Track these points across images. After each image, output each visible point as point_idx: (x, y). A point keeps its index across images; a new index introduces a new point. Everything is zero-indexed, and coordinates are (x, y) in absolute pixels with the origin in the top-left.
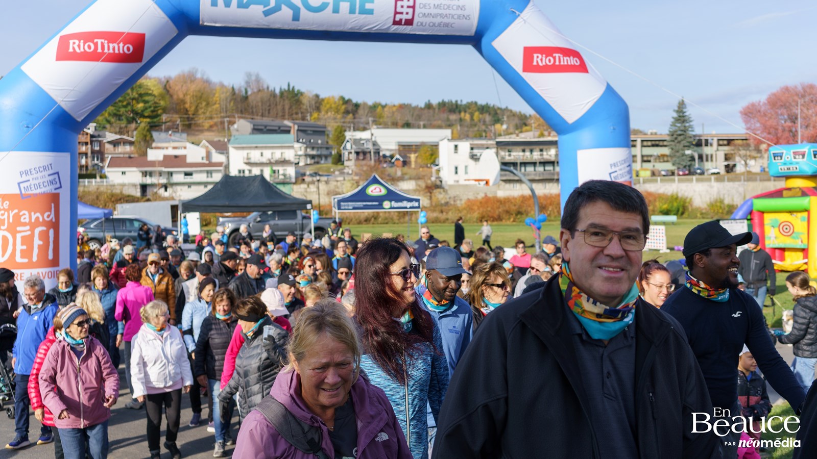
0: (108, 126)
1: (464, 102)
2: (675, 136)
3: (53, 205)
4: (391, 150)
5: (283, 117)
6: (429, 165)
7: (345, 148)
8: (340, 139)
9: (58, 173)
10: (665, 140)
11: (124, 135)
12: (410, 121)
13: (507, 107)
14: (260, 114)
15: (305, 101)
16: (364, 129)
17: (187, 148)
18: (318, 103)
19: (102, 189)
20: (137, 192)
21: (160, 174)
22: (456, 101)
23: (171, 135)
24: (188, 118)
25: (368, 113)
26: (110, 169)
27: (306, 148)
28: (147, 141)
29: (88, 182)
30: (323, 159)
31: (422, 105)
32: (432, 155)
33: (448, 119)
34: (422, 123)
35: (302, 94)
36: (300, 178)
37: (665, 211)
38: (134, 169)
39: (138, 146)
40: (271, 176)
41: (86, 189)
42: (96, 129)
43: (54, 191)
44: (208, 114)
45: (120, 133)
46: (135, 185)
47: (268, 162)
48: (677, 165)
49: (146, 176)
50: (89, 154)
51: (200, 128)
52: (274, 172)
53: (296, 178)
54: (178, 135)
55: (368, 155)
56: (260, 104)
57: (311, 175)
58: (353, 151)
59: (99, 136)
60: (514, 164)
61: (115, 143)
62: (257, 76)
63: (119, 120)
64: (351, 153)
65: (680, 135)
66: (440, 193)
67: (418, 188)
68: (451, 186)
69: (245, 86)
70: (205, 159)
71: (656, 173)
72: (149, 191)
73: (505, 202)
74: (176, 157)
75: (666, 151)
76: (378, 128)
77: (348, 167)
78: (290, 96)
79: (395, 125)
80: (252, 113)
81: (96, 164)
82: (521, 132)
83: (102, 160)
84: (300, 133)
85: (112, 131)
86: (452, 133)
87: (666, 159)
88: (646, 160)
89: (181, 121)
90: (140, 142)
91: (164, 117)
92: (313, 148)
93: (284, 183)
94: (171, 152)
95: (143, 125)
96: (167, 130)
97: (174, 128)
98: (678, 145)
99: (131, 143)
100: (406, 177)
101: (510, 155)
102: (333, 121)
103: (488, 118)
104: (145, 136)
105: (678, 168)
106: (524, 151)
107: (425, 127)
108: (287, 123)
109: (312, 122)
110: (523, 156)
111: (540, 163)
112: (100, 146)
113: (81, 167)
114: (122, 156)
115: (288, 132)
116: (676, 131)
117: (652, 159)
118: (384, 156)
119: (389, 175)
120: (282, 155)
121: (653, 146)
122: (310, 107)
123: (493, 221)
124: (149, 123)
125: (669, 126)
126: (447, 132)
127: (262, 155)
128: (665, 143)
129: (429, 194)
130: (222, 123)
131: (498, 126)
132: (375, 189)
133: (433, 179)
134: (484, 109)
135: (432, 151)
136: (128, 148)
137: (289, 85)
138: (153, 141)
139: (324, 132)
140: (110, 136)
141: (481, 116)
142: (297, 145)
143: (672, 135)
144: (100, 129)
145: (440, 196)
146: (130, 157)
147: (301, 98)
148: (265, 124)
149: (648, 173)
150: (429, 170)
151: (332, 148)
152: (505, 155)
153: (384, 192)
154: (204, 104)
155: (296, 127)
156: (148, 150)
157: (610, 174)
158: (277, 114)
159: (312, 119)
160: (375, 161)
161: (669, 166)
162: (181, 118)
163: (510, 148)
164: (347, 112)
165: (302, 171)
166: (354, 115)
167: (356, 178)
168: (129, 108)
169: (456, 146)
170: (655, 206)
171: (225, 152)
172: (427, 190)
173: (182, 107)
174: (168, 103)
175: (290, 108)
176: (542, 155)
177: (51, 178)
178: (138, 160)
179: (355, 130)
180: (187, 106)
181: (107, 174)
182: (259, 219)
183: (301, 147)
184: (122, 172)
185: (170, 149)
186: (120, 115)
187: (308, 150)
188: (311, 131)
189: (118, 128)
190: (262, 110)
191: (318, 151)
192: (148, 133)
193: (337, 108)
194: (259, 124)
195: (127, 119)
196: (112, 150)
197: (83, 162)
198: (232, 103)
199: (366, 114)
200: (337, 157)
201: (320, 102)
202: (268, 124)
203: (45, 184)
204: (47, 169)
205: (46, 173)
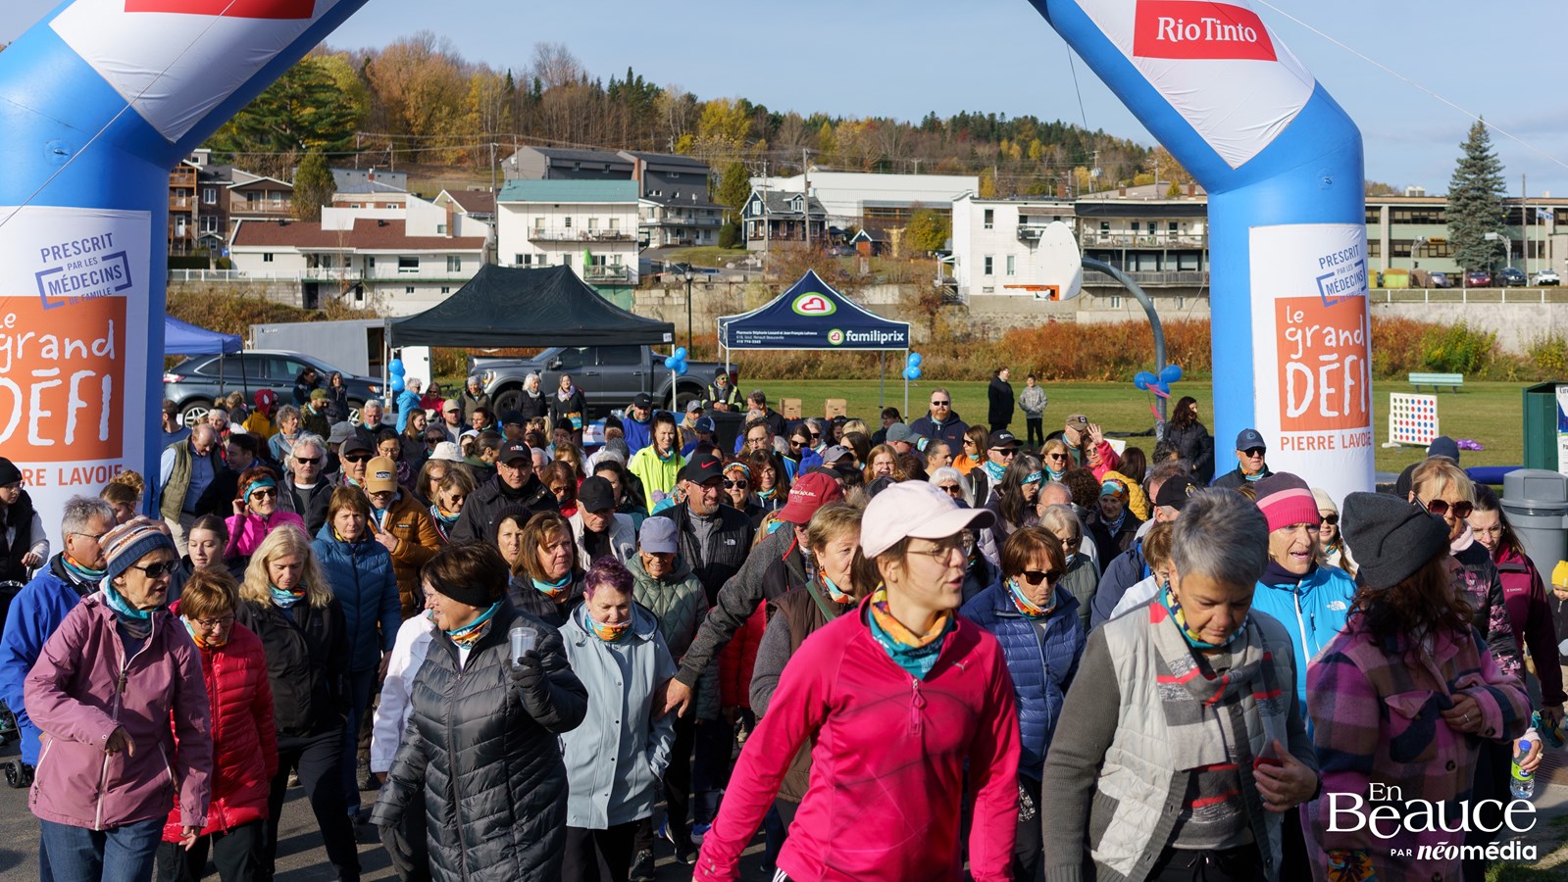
0: (236, 154)
1: (1009, 118)
2: (1463, 201)
3: (111, 322)
4: (848, 219)
5: (617, 144)
6: (929, 253)
7: (748, 212)
8: (740, 191)
9: (123, 254)
10: (1442, 209)
11: (271, 176)
12: (891, 157)
13: (1101, 130)
14: (566, 135)
15: (664, 108)
16: (791, 173)
17: (407, 205)
18: (692, 112)
19: (220, 290)
20: (296, 298)
21: (348, 261)
22: (992, 116)
23: (372, 177)
24: (410, 140)
25: (800, 136)
26: (237, 249)
27: (664, 211)
28: (322, 192)
29: (191, 275)
30: (701, 235)
31: (918, 123)
32: (937, 231)
33: (973, 155)
34: (916, 162)
35: (658, 93)
36: (650, 274)
37: (1439, 362)
38: (292, 249)
39: (300, 199)
40: (586, 270)
41: (186, 291)
42: (209, 162)
43: (114, 294)
44: (453, 133)
45: (263, 170)
46: (291, 284)
47: (581, 239)
48: (1466, 264)
49: (316, 266)
50: (195, 216)
51: (437, 163)
52: (594, 260)
53: (641, 275)
54: (387, 176)
55: (799, 229)
56: (567, 113)
57: (674, 270)
58: (765, 219)
59: (217, 176)
60: (1114, 255)
61: (251, 192)
62: (562, 53)
63: (262, 142)
64: (761, 222)
65: (1475, 199)
66: (953, 314)
67: (905, 301)
68: (976, 299)
69: (536, 73)
70: (445, 229)
71: (1422, 280)
72: (323, 299)
73: (1092, 338)
74: (382, 223)
75: (1442, 232)
76: (821, 171)
77: (754, 253)
78: (632, 97)
79: (858, 165)
80: (550, 133)
81: (210, 236)
82: (1131, 185)
83: (223, 228)
84: (652, 179)
85: (244, 165)
86: (981, 185)
87: (1442, 249)
88: (1398, 250)
89: (394, 147)
90: (305, 191)
91: (359, 138)
92: (679, 212)
93: (614, 286)
94: (371, 213)
95: (312, 153)
96: (364, 167)
97: (378, 162)
98: (1469, 219)
99: (286, 193)
100: (880, 278)
101: (1105, 235)
102: (723, 154)
103: (1059, 154)
104: (317, 178)
105: (1469, 271)
106: (1135, 226)
107: (922, 170)
108: (624, 155)
109: (679, 154)
110: (1134, 237)
111: (1170, 252)
112: (218, 198)
113: (178, 241)
114: (266, 219)
115: (626, 175)
116: (1466, 191)
117: (1413, 249)
118: (834, 231)
119: (842, 273)
120: (611, 227)
121: (1415, 221)
122: (674, 122)
123: (1066, 377)
124: (325, 150)
125: (1451, 179)
126: (971, 183)
127: (568, 225)
128: (1442, 216)
129: (928, 316)
130: (484, 152)
131: (1080, 171)
132: (811, 302)
133: (938, 283)
134: (1053, 134)
135: (938, 222)
136: (278, 204)
137: (630, 74)
138: (335, 189)
139: (705, 176)
140: (241, 177)
141: (1044, 148)
142: (645, 205)
143: (1458, 199)
144: (220, 160)
145: (951, 321)
146: (283, 223)
147: (658, 101)
148: (577, 157)
149: (1404, 280)
150: (928, 262)
151: (720, 211)
152: (1095, 235)
153: (830, 308)
154: (446, 110)
155: (644, 165)
156: (325, 211)
157: (1319, 279)
158: (603, 136)
159: (678, 147)
160: (813, 242)
161: (1448, 266)
162: (394, 140)
163: (1104, 219)
164: (754, 135)
165: (654, 260)
166: (768, 141)
167: (771, 277)
168: (284, 116)
169: (989, 214)
170: (1417, 351)
171: (489, 215)
172: (924, 308)
173: (398, 116)
174: (368, 107)
175: (633, 122)
176: (1174, 236)
178: (300, 230)
179: (769, 175)
180: (409, 114)
181: (231, 257)
182: (558, 363)
183: (653, 209)
184: (266, 255)
185: (370, 207)
186: (264, 132)
187: (669, 215)
188: (675, 174)
189: (258, 160)
190: (572, 126)
191: (690, 217)
192: (322, 172)
193: (734, 125)
194: (564, 156)
195: (279, 141)
196: (245, 206)
197: (182, 230)
198: (506, 110)
199: (795, 139)
200: (732, 231)
201: (697, 112)
202: (584, 157)
203: (95, 278)
204: (100, 244)
205: (99, 254)
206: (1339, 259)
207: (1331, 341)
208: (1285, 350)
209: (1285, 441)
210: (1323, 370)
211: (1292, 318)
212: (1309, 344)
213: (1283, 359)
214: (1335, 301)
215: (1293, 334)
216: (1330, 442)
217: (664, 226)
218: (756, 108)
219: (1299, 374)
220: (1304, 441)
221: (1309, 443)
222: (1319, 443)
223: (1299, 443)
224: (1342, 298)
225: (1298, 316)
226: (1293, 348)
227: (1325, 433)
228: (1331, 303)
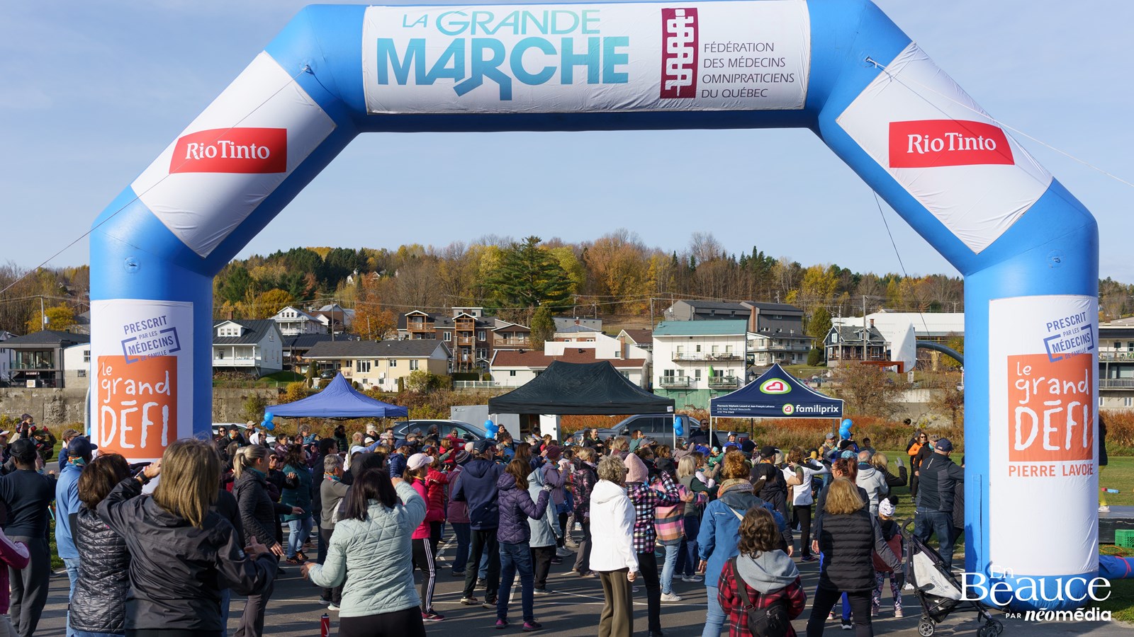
0: (499, 309)
3: (167, 372)
5: (745, 298)
7: (829, 341)
8: (824, 326)
9: (174, 329)
11: (518, 323)
12: (940, 301)
14: (710, 293)
15: (778, 273)
16: (862, 313)
17: (596, 339)
18: (797, 275)
23: (578, 322)
24: (609, 299)
25: (873, 289)
26: (494, 368)
27: (771, 341)
28: (548, 332)
30: (796, 357)
35: (773, 262)
38: (527, 368)
39: (533, 337)
40: (710, 380)
42: (482, 315)
43: (168, 354)
44: (638, 294)
45: (515, 320)
47: (707, 359)
50: (473, 349)
52: (715, 373)
54: (588, 321)
55: (864, 352)
56: (712, 278)
58: (840, 346)
59: (486, 323)
61: (505, 333)
62: (710, 238)
63: (514, 301)
64: (837, 348)
69: (692, 253)
70: (619, 354)
74: (581, 351)
76: (888, 312)
77: (831, 368)
78: (756, 266)
79: (915, 307)
80: (701, 292)
81: (482, 361)
83: (488, 356)
84: (762, 319)
85: (502, 317)
89: (598, 303)
90: (537, 332)
91: (575, 298)
92: (781, 342)
93: (728, 390)
94: (575, 344)
95: (542, 307)
96: (574, 316)
97: (585, 313)
99: (526, 333)
100: (919, 384)
102: (815, 302)
104: (544, 323)
106: (1118, 345)
108: (744, 304)
109: (784, 303)
110: (1116, 353)
112: (487, 337)
114: (514, 350)
115: (746, 317)
119: (888, 381)
120: (727, 351)
122: (784, 282)
124: (551, 306)
127: (698, 350)
132: (774, 385)
136: (522, 340)
137: (755, 250)
138: (556, 330)
139: (799, 318)
140: (500, 324)
142: (755, 337)
144: (488, 314)
146: (523, 352)
147: (774, 269)
148: (713, 306)
151: (809, 341)
153: (787, 388)
154: (633, 279)
155: (758, 310)
156: (547, 344)
158: (736, 293)
159: (783, 298)
162: (598, 299)
164: (840, 289)
166: (851, 294)
167: (836, 384)
168: (528, 285)
171: (648, 345)
173: (603, 284)
174: (584, 279)
175: (756, 283)
177: (165, 335)
178: (531, 356)
179: (842, 316)
180: (609, 283)
181: (491, 373)
182: (626, 430)
183: (763, 340)
184: (511, 371)
185: (574, 340)
186: (515, 296)
187: (774, 343)
188: (779, 316)
189: (512, 313)
190: (715, 287)
191: (788, 345)
192: (547, 320)
193: (826, 283)
194: (705, 306)
195: (525, 302)
196: (502, 342)
197: (466, 357)
198: (672, 278)
199: (870, 292)
200: (817, 354)
201: (800, 275)
202: (718, 306)
203: (156, 344)
204: (159, 323)
205: (158, 329)
206: (1065, 324)
207: (1055, 389)
208: (1015, 397)
209: (1012, 469)
210: (1047, 414)
211: (1021, 372)
212: (1035, 392)
213: (1013, 404)
214: (1060, 357)
215: (1021, 384)
216: (1051, 471)
217: (770, 352)
218: (843, 270)
219: (1026, 417)
220: (1029, 469)
221: (1032, 471)
222: (1041, 471)
223: (1024, 471)
224: (1067, 355)
225: (1027, 370)
226: (1022, 395)
227: (1047, 464)
228: (1056, 359)
